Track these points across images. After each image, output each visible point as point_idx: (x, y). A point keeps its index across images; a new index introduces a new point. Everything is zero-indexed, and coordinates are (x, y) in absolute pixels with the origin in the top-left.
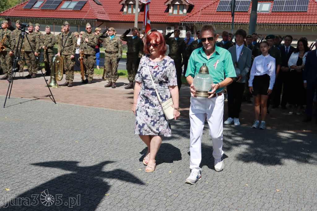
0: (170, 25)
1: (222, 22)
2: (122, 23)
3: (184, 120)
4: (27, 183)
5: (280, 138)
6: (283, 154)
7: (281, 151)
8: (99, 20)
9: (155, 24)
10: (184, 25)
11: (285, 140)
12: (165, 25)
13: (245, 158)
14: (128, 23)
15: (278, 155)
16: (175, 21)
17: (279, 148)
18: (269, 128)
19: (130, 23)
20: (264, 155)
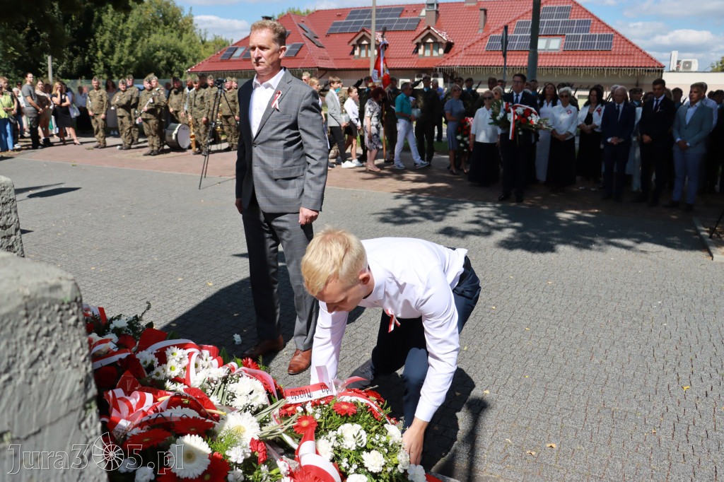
0: (419, 71)
1: (494, 66)
2: (353, 72)
3: (431, 199)
4: (232, 277)
5: (557, 220)
6: (559, 239)
7: (557, 236)
8: (320, 69)
9: (400, 71)
10: (440, 71)
11: (564, 222)
12: (414, 71)
13: (508, 245)
14: (362, 72)
15: (553, 241)
16: (427, 66)
17: (556, 232)
18: (545, 208)
19: (364, 72)
20: (534, 240)
